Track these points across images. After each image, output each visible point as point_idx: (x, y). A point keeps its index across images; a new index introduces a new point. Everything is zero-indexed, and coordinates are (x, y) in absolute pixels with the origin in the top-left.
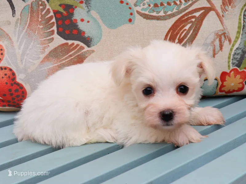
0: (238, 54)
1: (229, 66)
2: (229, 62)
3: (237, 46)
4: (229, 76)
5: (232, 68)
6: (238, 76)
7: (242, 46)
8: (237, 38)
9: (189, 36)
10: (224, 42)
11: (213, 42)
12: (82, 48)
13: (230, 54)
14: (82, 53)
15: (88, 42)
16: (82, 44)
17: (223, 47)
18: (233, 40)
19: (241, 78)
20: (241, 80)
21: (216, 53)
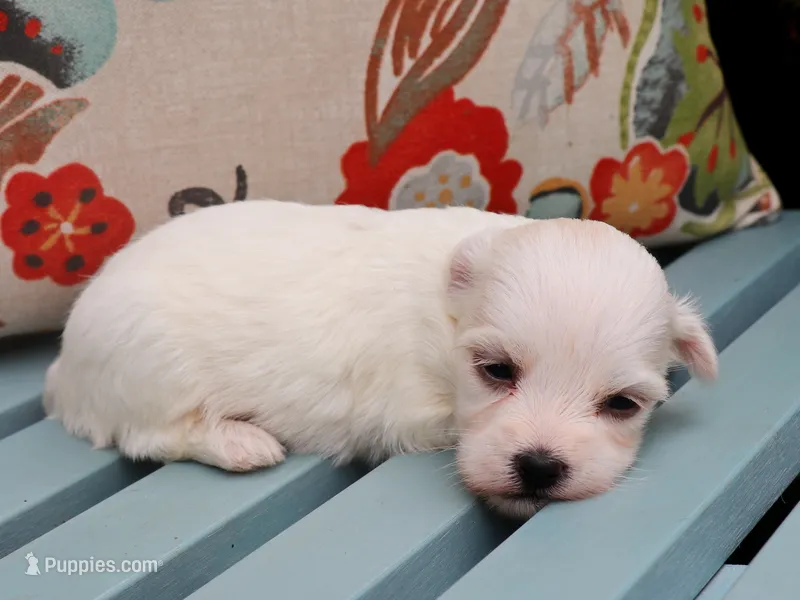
0: (655, 84)
1: (624, 136)
2: (623, 118)
3: (648, 51)
4: (625, 175)
5: (634, 140)
6: (657, 174)
7: (665, 53)
8: (648, 18)
9: (472, 18)
10: (603, 38)
11: (563, 40)
12: (32, 92)
13: (627, 87)
14: (34, 114)
15: (55, 62)
16: (28, 75)
17: (603, 59)
18: (634, 28)
19: (665, 180)
20: (666, 189)
21: (576, 82)
